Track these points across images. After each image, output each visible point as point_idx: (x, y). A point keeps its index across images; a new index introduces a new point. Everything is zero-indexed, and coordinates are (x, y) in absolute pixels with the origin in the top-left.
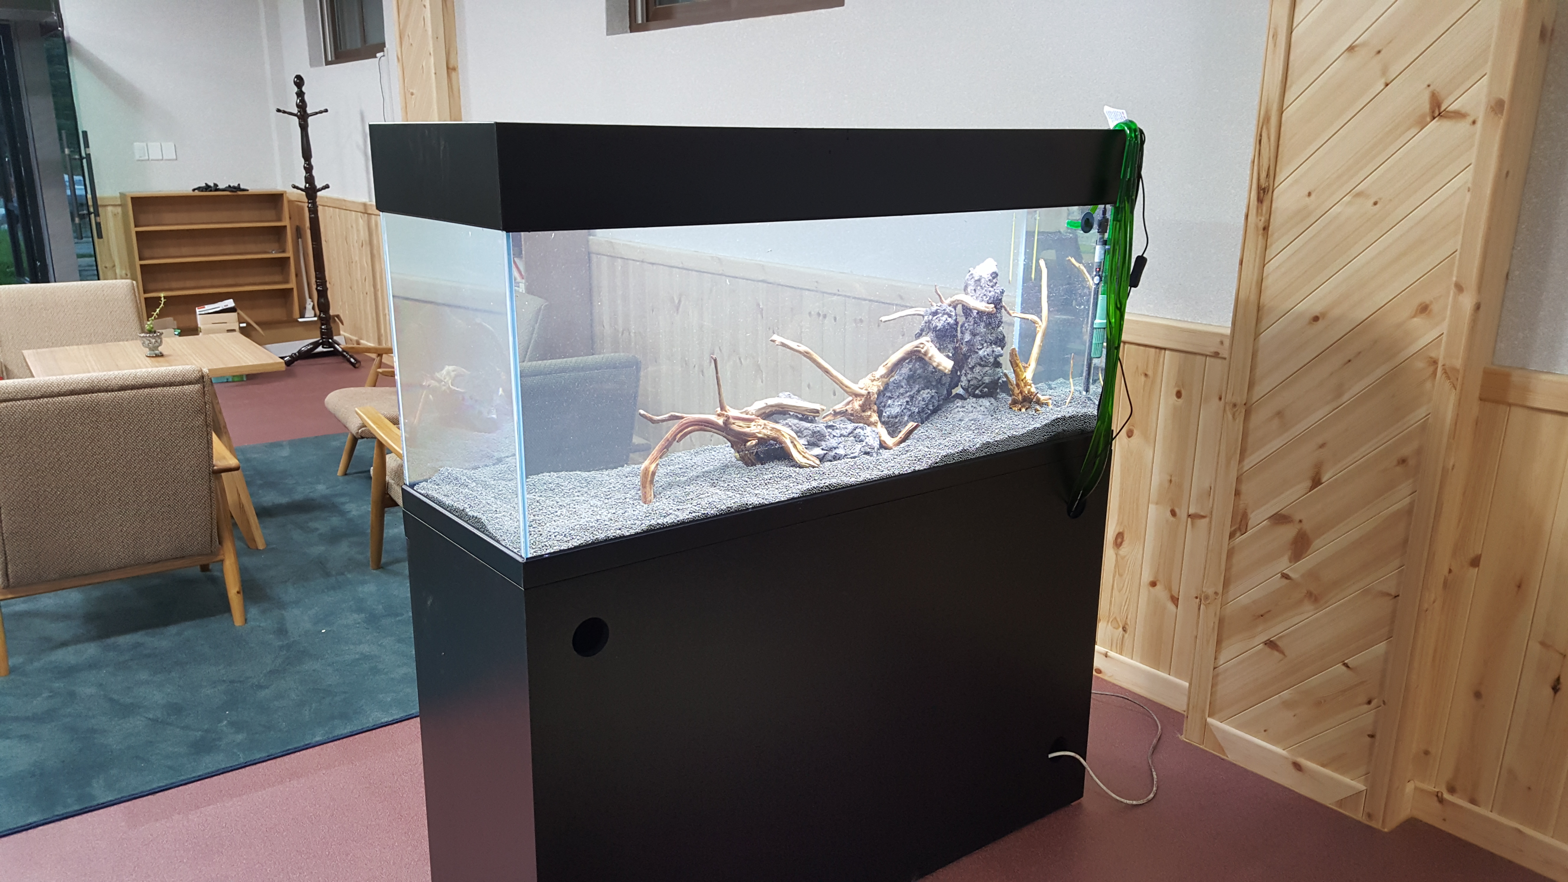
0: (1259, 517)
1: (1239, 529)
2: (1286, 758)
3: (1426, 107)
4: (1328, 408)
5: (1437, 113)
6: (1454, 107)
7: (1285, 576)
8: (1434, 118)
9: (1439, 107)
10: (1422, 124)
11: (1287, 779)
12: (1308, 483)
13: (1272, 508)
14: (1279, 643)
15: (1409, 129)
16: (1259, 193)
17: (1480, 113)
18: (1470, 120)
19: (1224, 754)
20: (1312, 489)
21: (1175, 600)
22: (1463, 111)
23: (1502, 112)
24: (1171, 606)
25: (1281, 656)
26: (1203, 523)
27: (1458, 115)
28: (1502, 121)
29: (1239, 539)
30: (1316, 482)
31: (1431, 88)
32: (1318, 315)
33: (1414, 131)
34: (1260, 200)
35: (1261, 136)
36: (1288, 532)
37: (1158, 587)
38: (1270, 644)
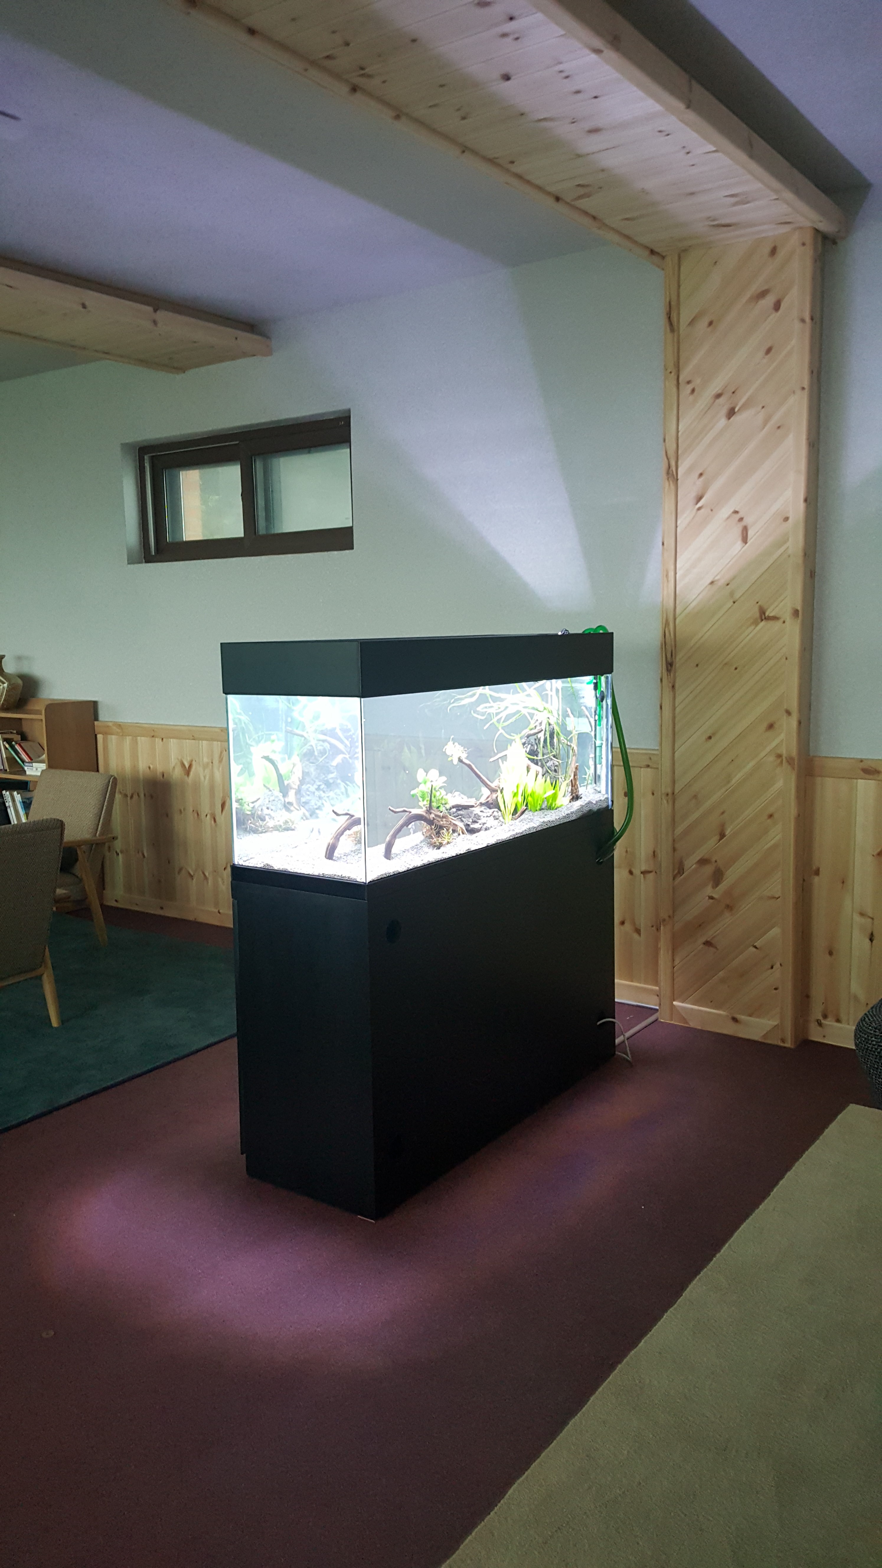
0: (690, 863)
1: (679, 872)
2: (728, 1016)
3: (758, 615)
4: (724, 789)
5: (763, 617)
6: (771, 615)
7: (711, 898)
8: (762, 620)
9: (764, 614)
10: (756, 623)
11: (729, 1029)
12: (717, 837)
13: (697, 856)
14: (713, 942)
15: (750, 625)
16: (667, 667)
17: (787, 615)
18: (782, 620)
19: (687, 1023)
20: (720, 840)
21: (638, 931)
22: (778, 616)
23: (798, 617)
24: (636, 936)
25: (715, 950)
26: (651, 876)
27: (775, 618)
28: (799, 621)
29: (679, 880)
30: (722, 835)
31: (759, 603)
32: (711, 735)
33: (753, 627)
34: (669, 671)
35: (665, 632)
36: (708, 870)
37: (626, 924)
38: (708, 943)
